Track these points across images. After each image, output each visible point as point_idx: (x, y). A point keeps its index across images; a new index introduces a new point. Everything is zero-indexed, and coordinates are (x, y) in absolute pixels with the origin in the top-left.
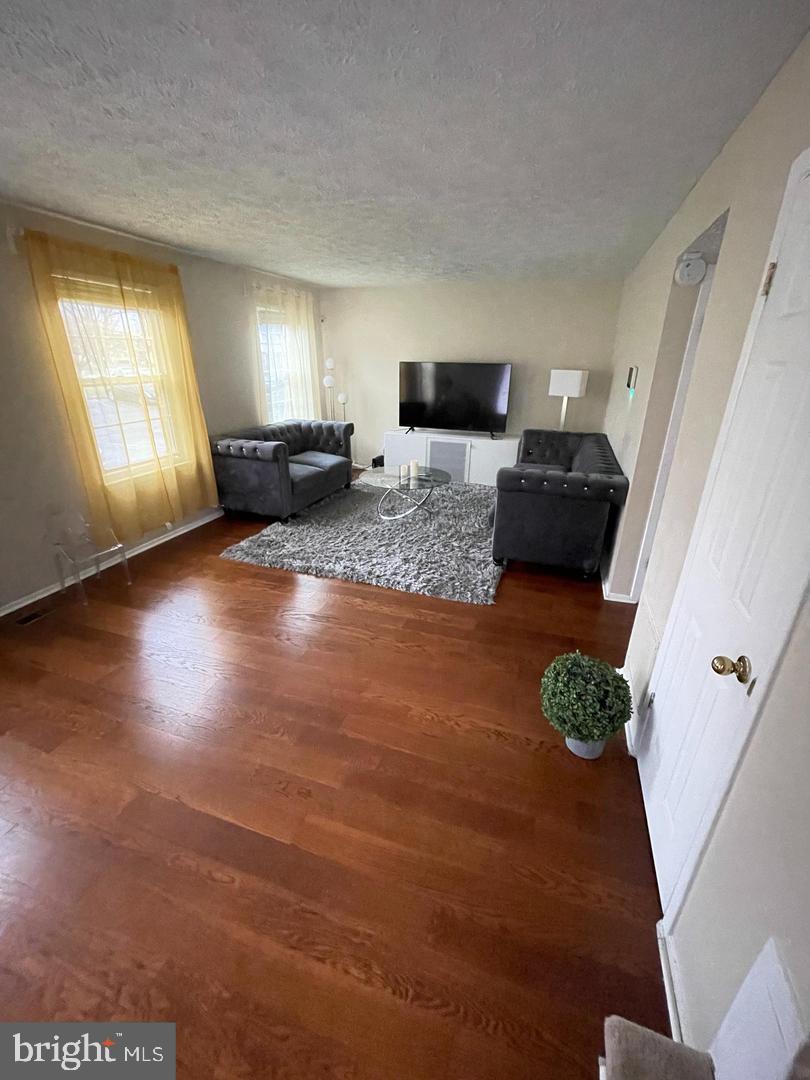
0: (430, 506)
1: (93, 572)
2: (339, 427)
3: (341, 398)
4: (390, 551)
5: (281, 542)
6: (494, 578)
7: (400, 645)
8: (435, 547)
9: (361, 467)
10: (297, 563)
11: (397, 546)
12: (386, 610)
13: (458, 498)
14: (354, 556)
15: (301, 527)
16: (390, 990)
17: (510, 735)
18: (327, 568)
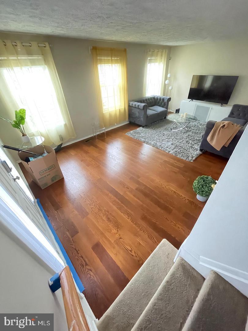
0: (189, 128)
1: (99, 133)
2: (166, 98)
3: (170, 88)
4: (169, 141)
5: (141, 133)
6: (197, 155)
7: (160, 166)
8: (183, 142)
9: (172, 111)
10: (143, 140)
11: (171, 139)
12: (161, 156)
13: (200, 127)
14: (158, 140)
15: (147, 129)
16: (131, 221)
17: (177, 193)
18: (149, 142)
